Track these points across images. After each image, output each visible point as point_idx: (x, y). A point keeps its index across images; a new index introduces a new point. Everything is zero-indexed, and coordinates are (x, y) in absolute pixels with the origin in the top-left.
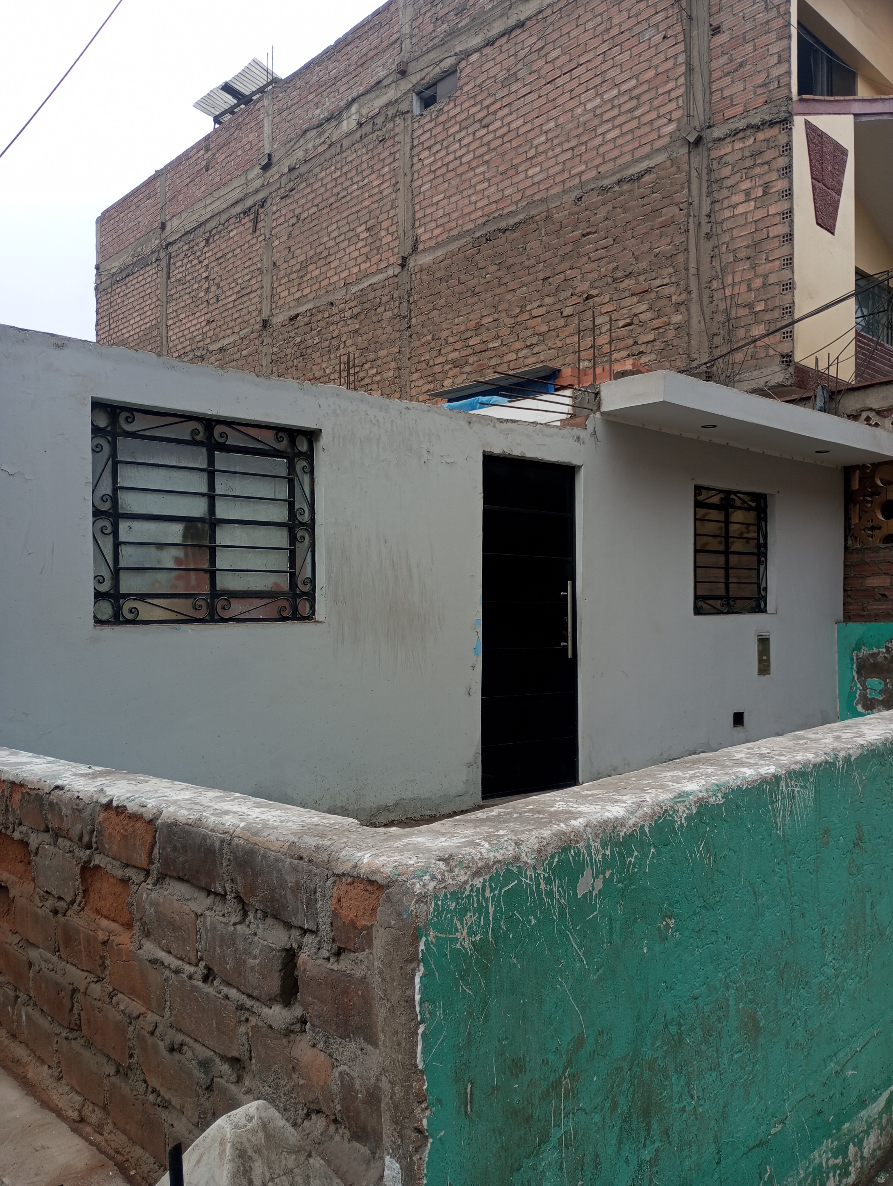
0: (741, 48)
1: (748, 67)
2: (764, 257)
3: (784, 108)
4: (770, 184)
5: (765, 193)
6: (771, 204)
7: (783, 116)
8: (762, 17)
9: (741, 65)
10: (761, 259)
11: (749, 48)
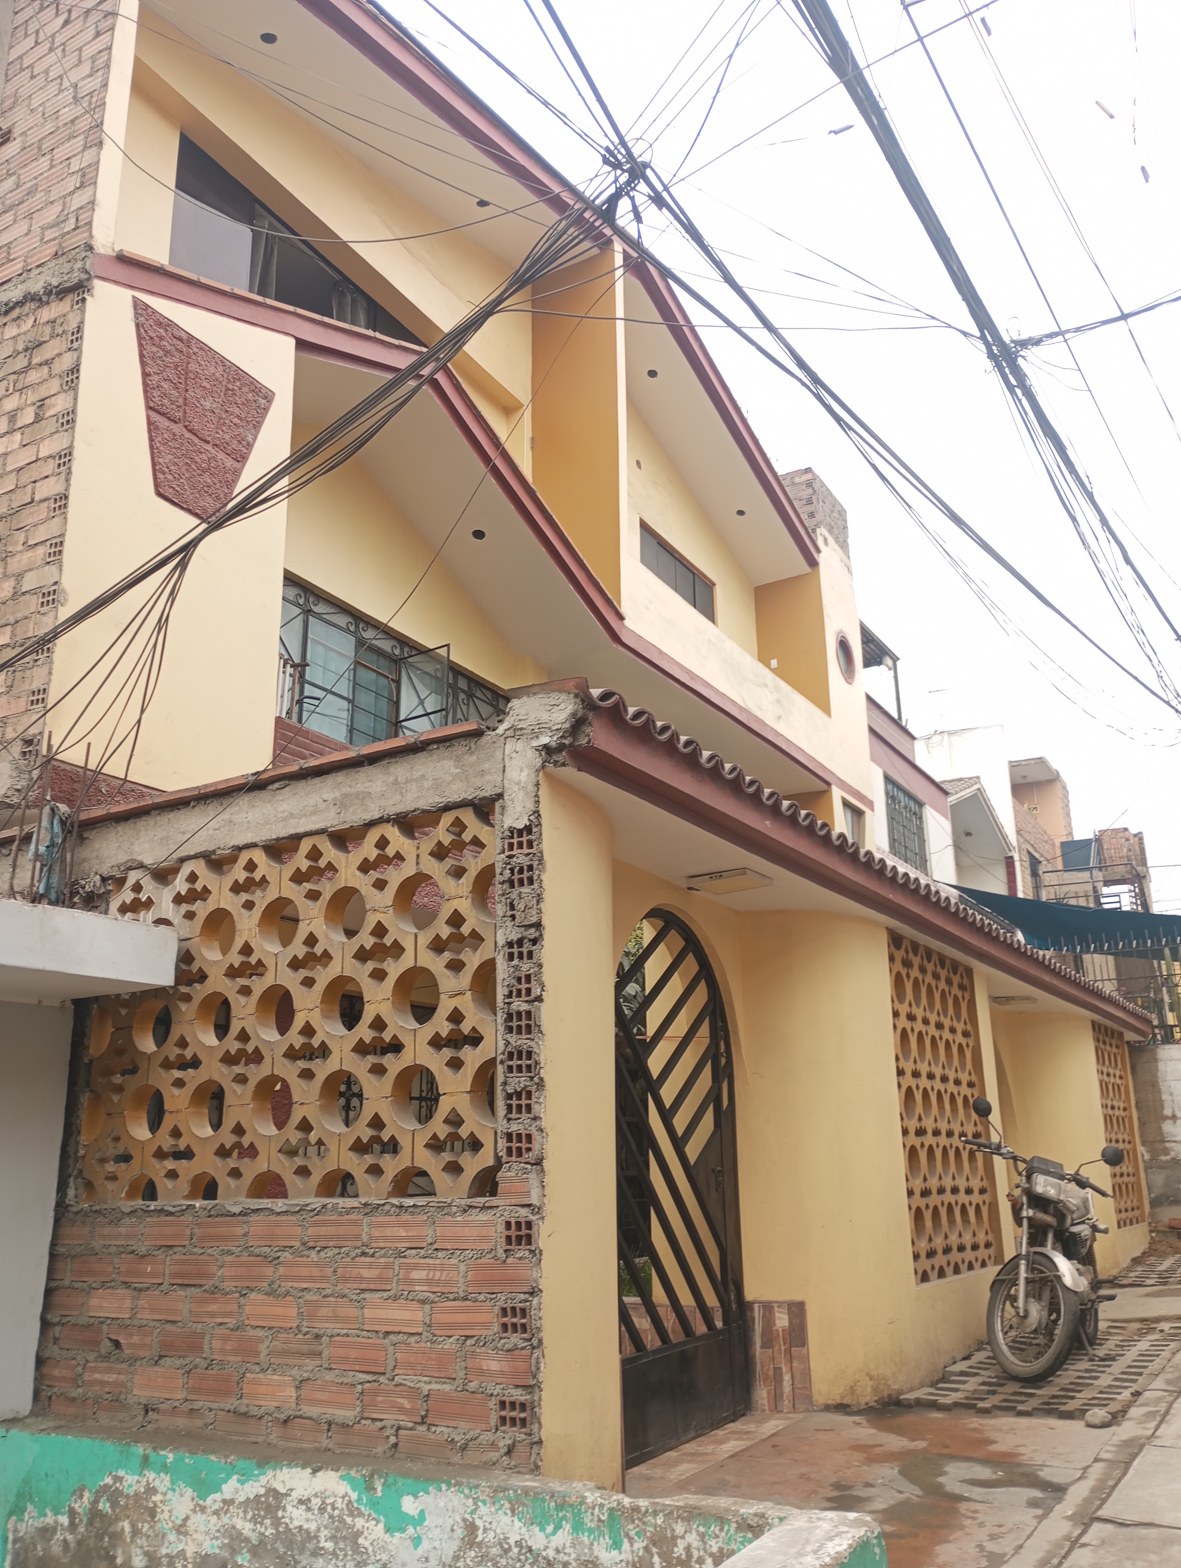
0: (35, 164)
1: (39, 195)
2: (22, 539)
3: (79, 265)
4: (47, 402)
5: (38, 419)
6: (43, 439)
7: (76, 277)
8: (67, 114)
9: (31, 192)
10: (16, 543)
11: (44, 162)
